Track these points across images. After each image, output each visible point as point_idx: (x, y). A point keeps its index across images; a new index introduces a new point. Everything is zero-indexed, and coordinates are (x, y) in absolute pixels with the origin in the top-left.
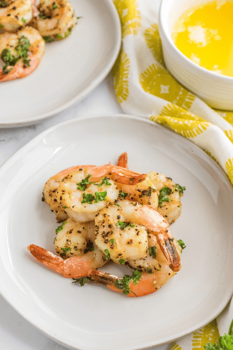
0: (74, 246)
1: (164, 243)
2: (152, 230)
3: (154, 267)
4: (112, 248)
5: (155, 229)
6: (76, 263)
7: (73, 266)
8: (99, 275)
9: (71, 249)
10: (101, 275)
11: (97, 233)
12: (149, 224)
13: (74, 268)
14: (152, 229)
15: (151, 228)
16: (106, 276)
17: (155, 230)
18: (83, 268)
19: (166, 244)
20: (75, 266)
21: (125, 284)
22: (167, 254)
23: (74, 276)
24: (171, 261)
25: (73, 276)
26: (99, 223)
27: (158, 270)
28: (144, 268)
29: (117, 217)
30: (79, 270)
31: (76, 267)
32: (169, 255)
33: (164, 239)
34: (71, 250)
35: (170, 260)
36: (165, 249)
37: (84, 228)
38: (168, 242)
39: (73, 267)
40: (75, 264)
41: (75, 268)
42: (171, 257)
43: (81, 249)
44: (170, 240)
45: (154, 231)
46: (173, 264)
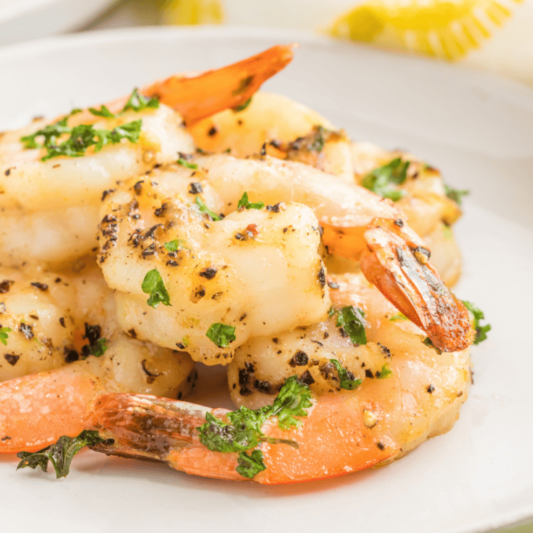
0: (19, 320)
1: (393, 255)
2: (336, 225)
3: (363, 365)
4: (175, 264)
5: (347, 217)
6: (31, 393)
7: (21, 404)
8: (130, 409)
9: (7, 333)
10: (137, 409)
11: (108, 238)
12: (322, 205)
13: (22, 411)
14: (338, 222)
15: (334, 219)
16: (160, 410)
17: (349, 221)
18: (64, 408)
19: (400, 259)
20: (29, 403)
21: (243, 427)
22: (407, 290)
23: (28, 444)
24: (428, 314)
25: (24, 445)
26: (115, 211)
27: (378, 375)
28: (317, 367)
29: (190, 188)
30: (44, 417)
31: (31, 406)
32: (418, 292)
33: (391, 244)
34: (6, 336)
35: (425, 308)
36: (399, 273)
37: (58, 280)
38: (407, 254)
39: (19, 408)
40: (27, 397)
41: (30, 410)
42: (426, 299)
43: (50, 340)
44: (414, 249)
45: (346, 225)
46: (438, 323)
